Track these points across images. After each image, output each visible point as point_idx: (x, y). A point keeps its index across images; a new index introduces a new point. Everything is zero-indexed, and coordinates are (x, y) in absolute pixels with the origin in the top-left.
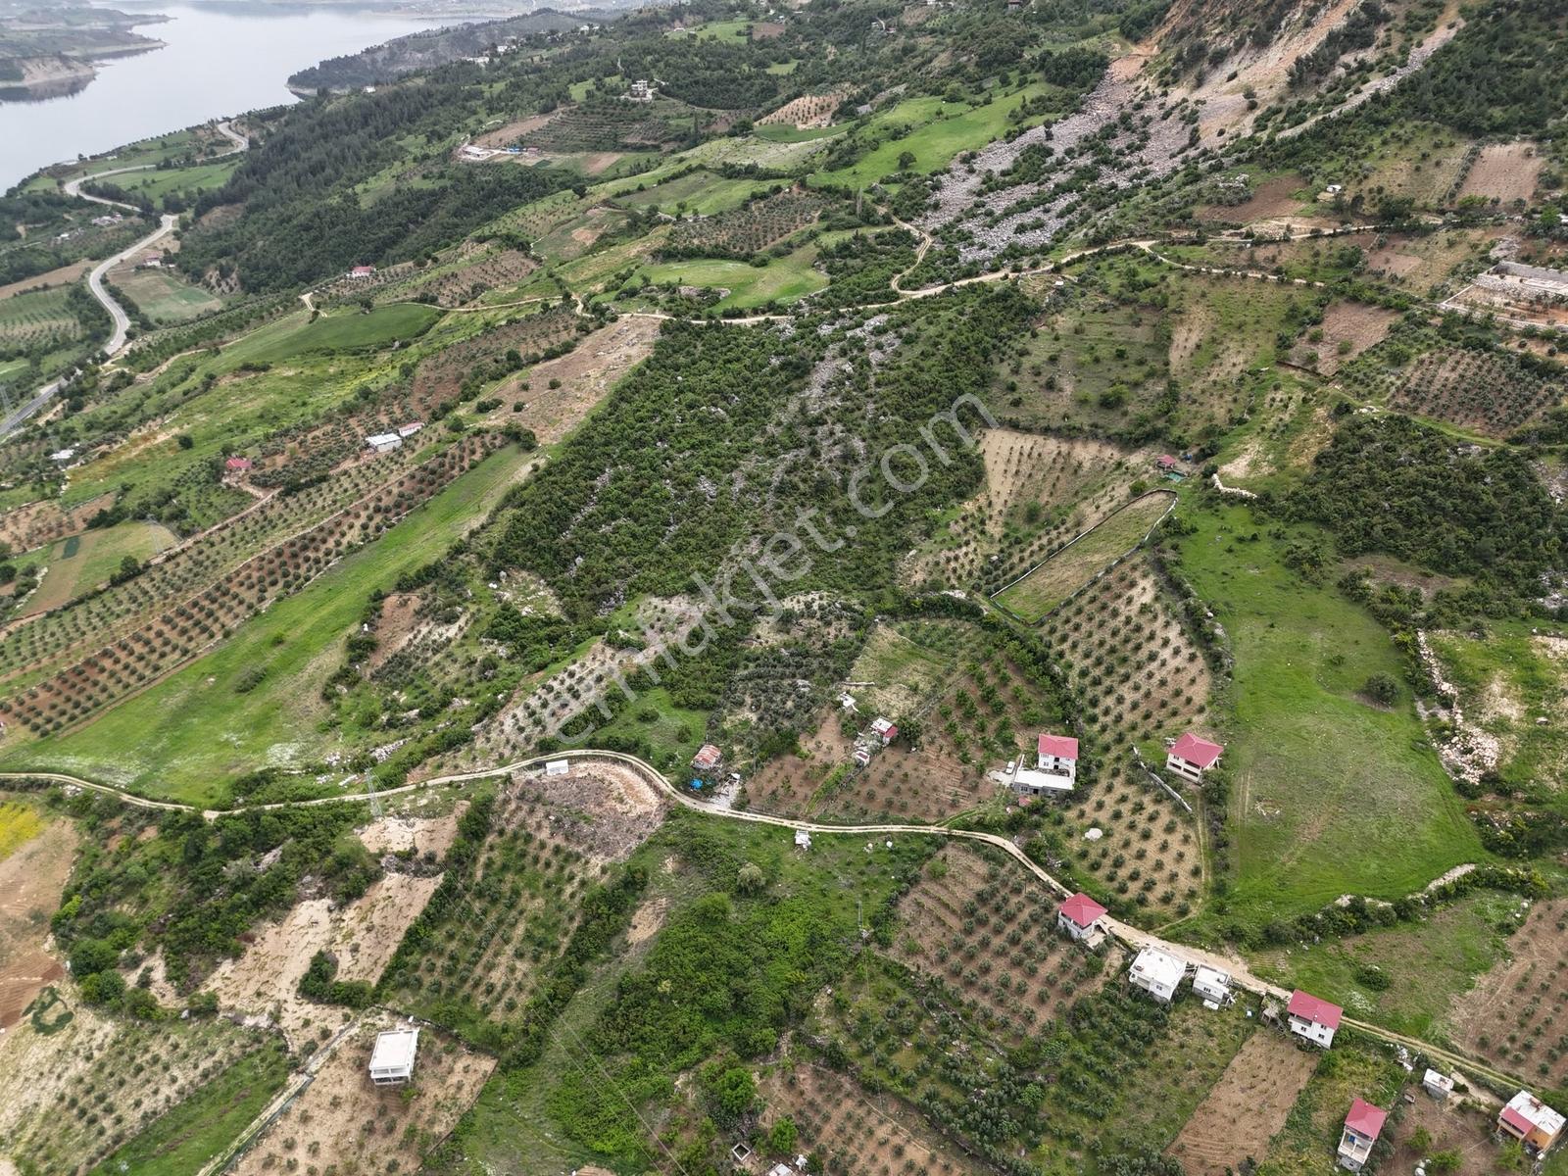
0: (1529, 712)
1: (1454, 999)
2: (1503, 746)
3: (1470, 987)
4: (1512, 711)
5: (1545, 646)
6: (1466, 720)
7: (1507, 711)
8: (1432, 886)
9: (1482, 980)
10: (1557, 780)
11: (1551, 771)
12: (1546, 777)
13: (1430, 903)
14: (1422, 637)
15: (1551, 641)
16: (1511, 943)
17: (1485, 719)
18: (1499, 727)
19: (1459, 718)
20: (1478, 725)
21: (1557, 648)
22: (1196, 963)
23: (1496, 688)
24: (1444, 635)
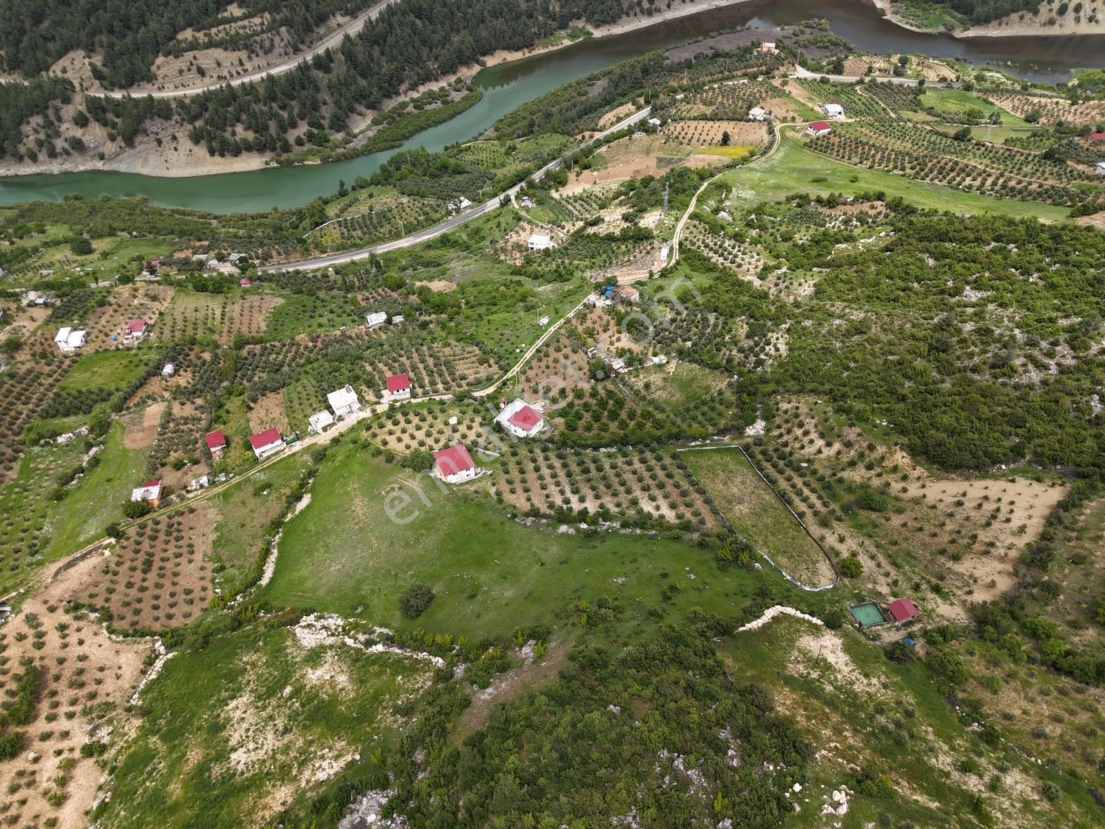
0: (303, 687)
1: (220, 518)
2: (301, 648)
3: (217, 529)
4: (314, 676)
5: (337, 758)
6: (344, 644)
7: (319, 672)
8: (275, 551)
9: (213, 537)
10: (247, 663)
11: (254, 665)
12: (255, 657)
13: (269, 543)
14: (439, 661)
15: (338, 766)
16: (211, 566)
17: (329, 653)
18: (314, 657)
19: (350, 642)
20: (331, 647)
21: (325, 764)
22: (340, 424)
23: (342, 679)
24: (424, 681)
